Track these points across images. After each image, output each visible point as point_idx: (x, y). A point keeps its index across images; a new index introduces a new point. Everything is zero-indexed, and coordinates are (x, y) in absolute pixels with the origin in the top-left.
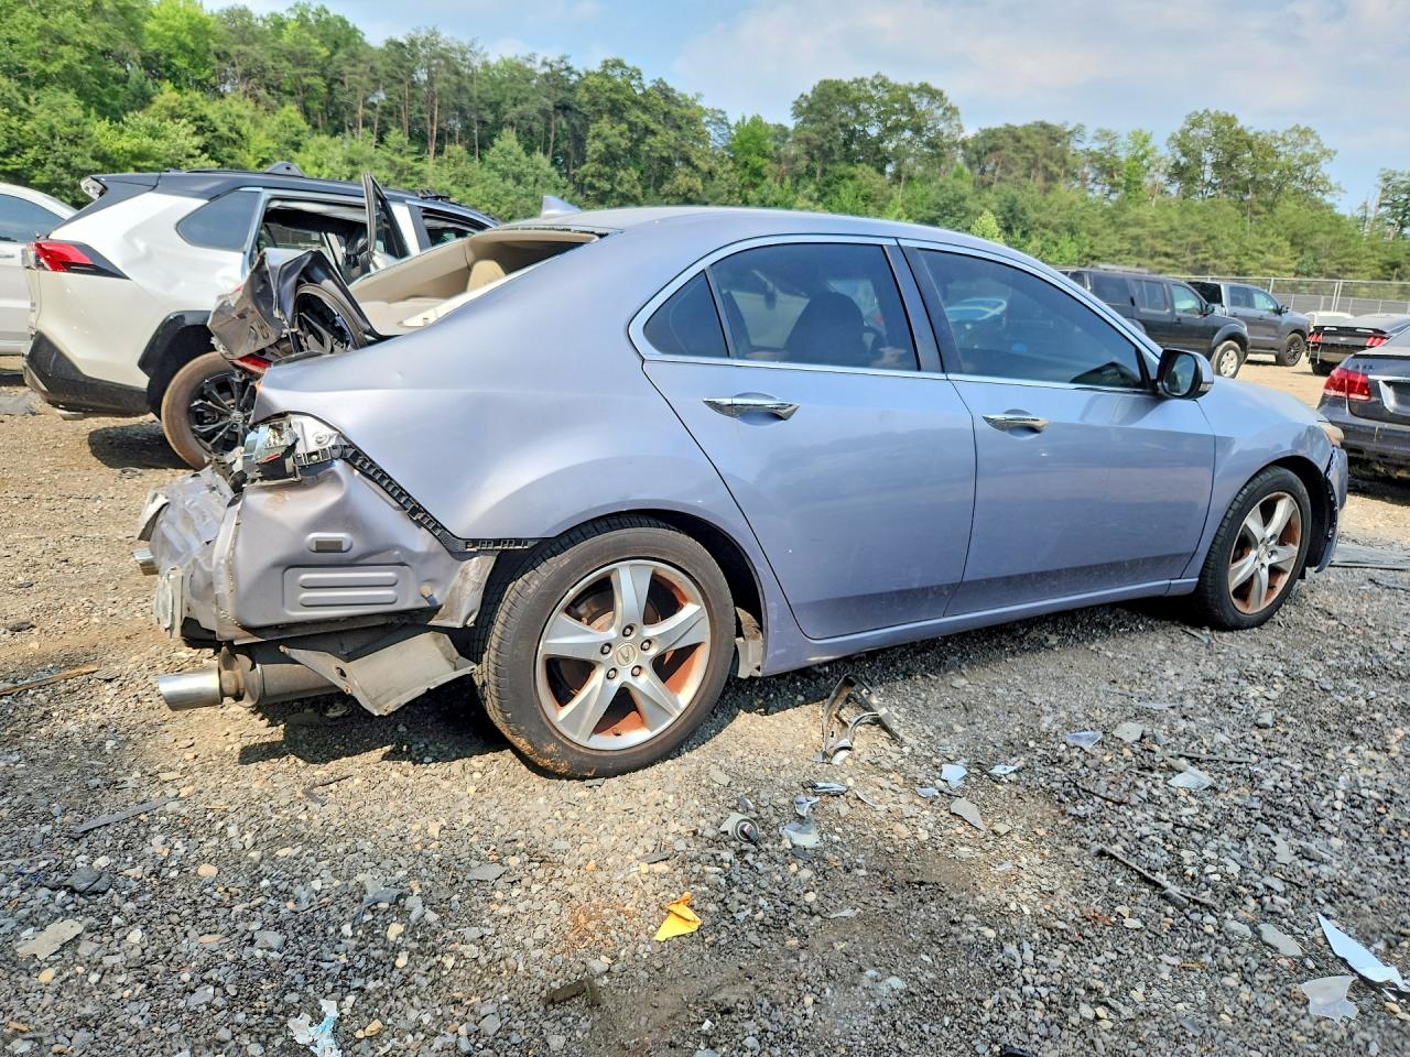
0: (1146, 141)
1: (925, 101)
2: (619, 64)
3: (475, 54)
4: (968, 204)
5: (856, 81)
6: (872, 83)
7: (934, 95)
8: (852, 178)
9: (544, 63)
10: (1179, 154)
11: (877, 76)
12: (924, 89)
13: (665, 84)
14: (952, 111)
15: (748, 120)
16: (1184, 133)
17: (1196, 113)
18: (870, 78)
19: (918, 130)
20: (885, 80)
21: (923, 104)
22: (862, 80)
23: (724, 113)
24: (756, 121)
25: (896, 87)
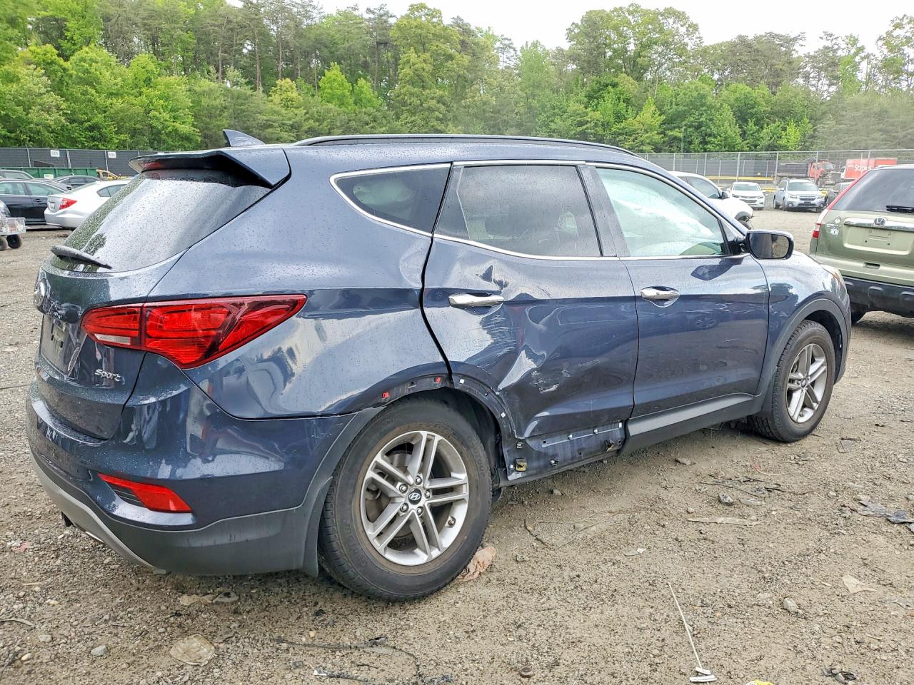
0: (856, 41)
1: (671, 21)
2: (422, 6)
3: (314, 8)
4: (710, 100)
5: (616, 10)
6: (628, 11)
7: (679, 16)
8: (614, 85)
9: (369, 11)
10: (886, 51)
11: (632, 5)
12: (670, 12)
13: (462, 20)
14: (694, 28)
15: (529, 44)
16: (889, 34)
17: (897, 18)
18: (627, 7)
19: (666, 44)
20: (638, 7)
21: (670, 24)
22: (621, 8)
23: (510, 40)
24: (535, 45)
25: (646, 13)
